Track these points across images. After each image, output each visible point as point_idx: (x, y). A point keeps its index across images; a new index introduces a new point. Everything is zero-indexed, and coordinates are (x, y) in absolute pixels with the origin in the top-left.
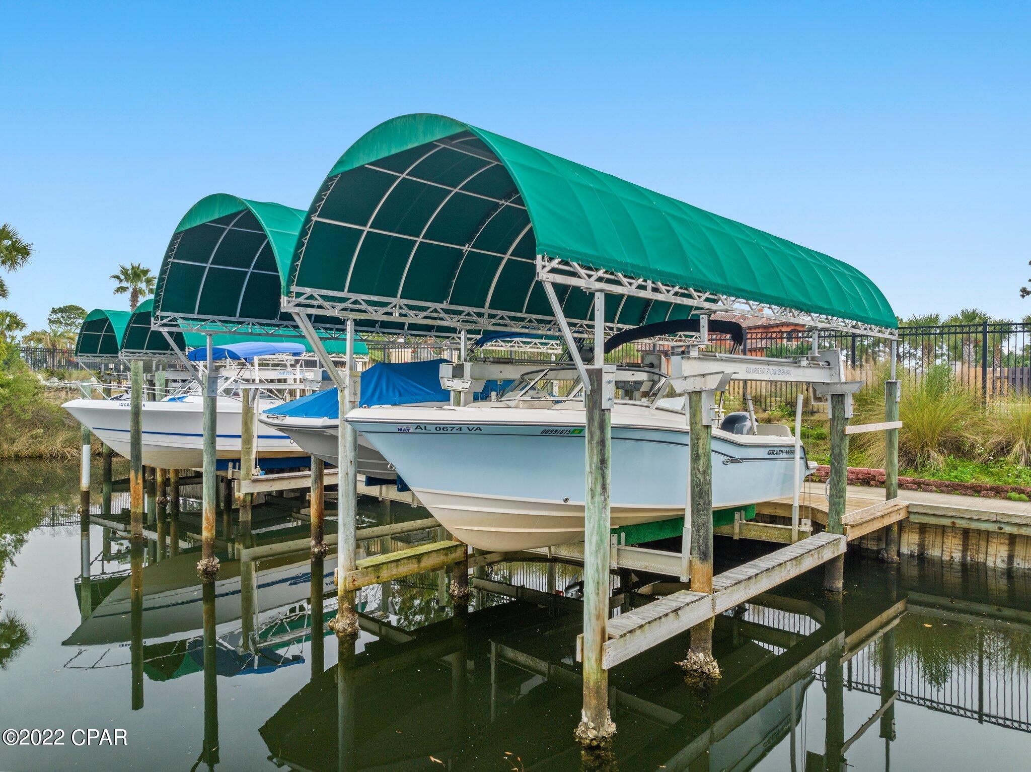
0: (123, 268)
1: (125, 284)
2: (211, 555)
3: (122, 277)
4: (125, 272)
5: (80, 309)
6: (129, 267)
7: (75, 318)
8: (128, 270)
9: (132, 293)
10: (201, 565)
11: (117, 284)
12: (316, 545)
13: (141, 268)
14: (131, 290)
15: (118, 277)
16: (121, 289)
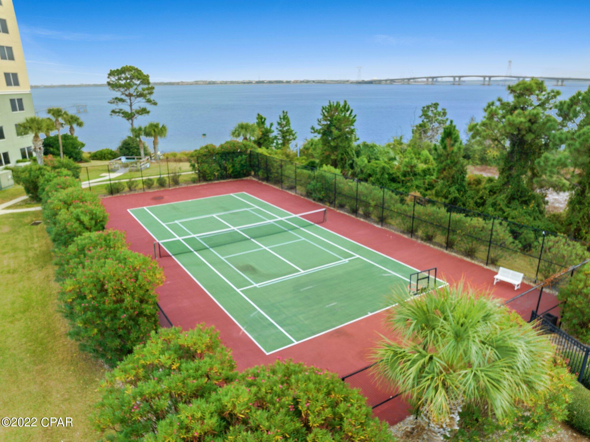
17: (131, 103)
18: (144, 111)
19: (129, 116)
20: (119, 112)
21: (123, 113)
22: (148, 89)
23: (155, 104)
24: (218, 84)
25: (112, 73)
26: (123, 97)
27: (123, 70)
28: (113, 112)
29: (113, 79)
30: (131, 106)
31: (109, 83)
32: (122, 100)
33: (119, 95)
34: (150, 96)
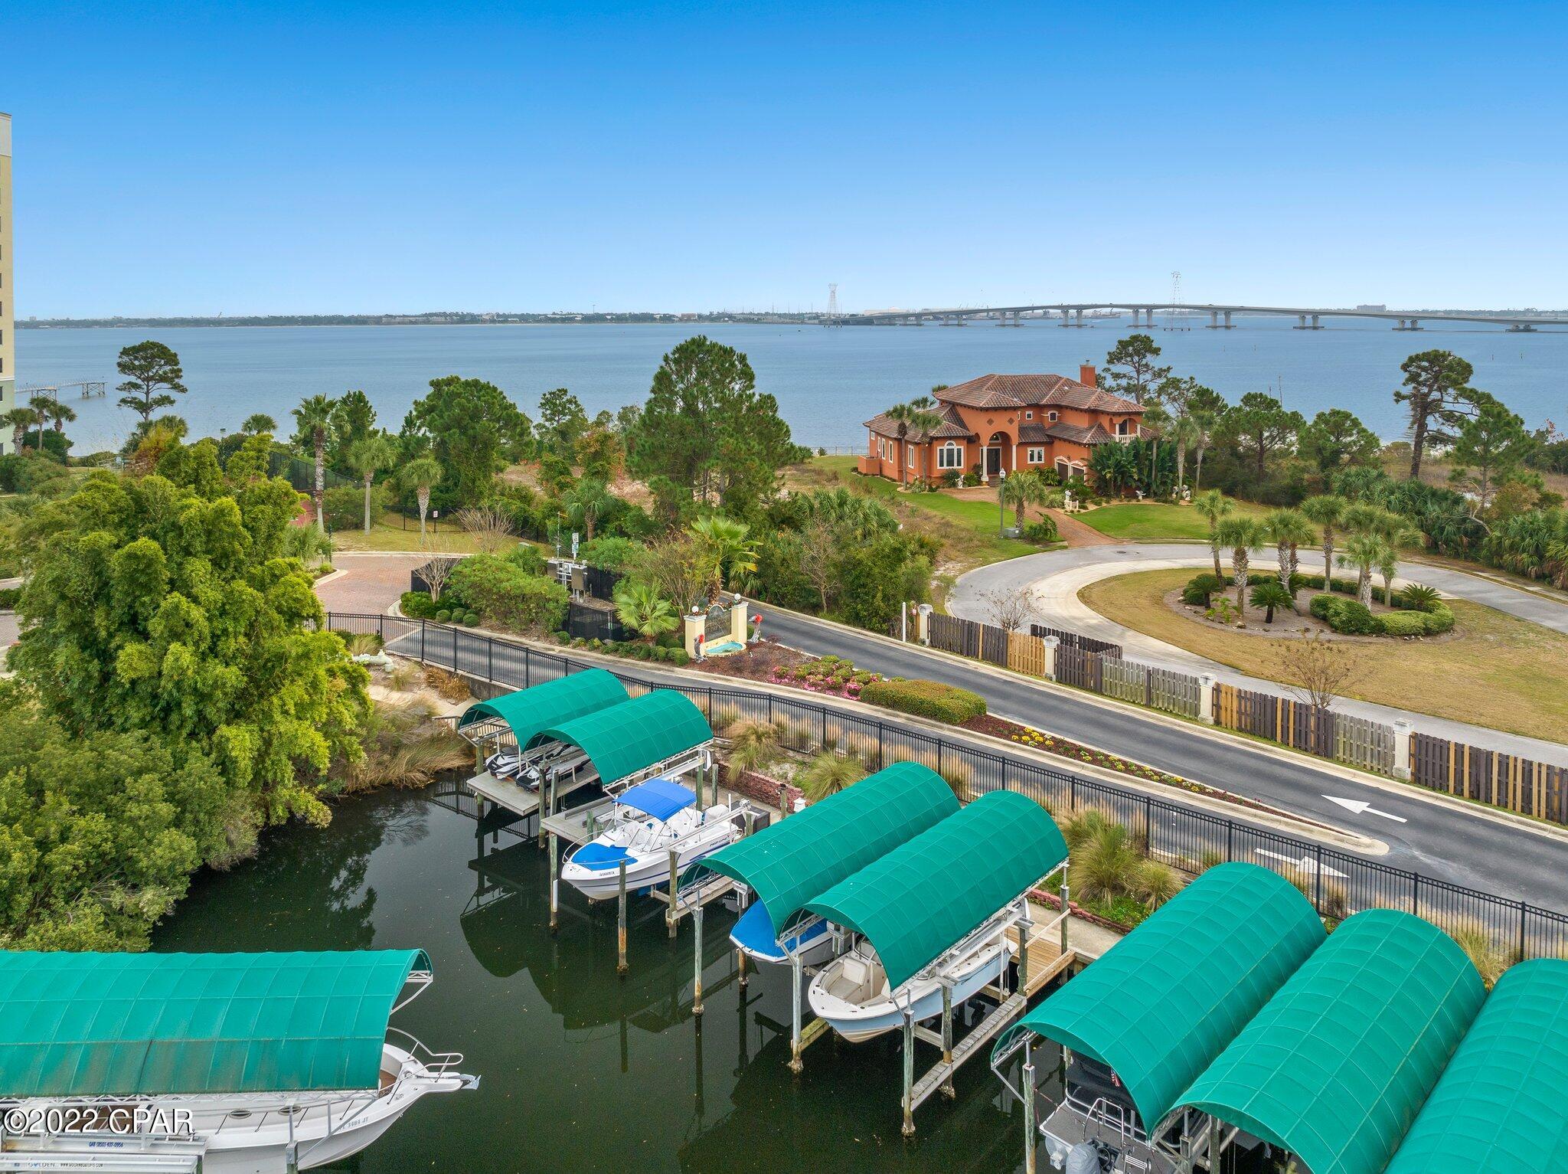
5: (160, 346)
7: (153, 359)
17: (148, 390)
18: (165, 400)
19: (144, 407)
20: (131, 402)
21: (136, 403)
22: (172, 371)
23: (184, 390)
24: (484, 321)
25: (125, 352)
26: (139, 382)
27: (143, 347)
28: (124, 401)
29: (126, 359)
30: (147, 393)
31: (119, 365)
32: (136, 386)
33: (133, 379)
34: (176, 380)
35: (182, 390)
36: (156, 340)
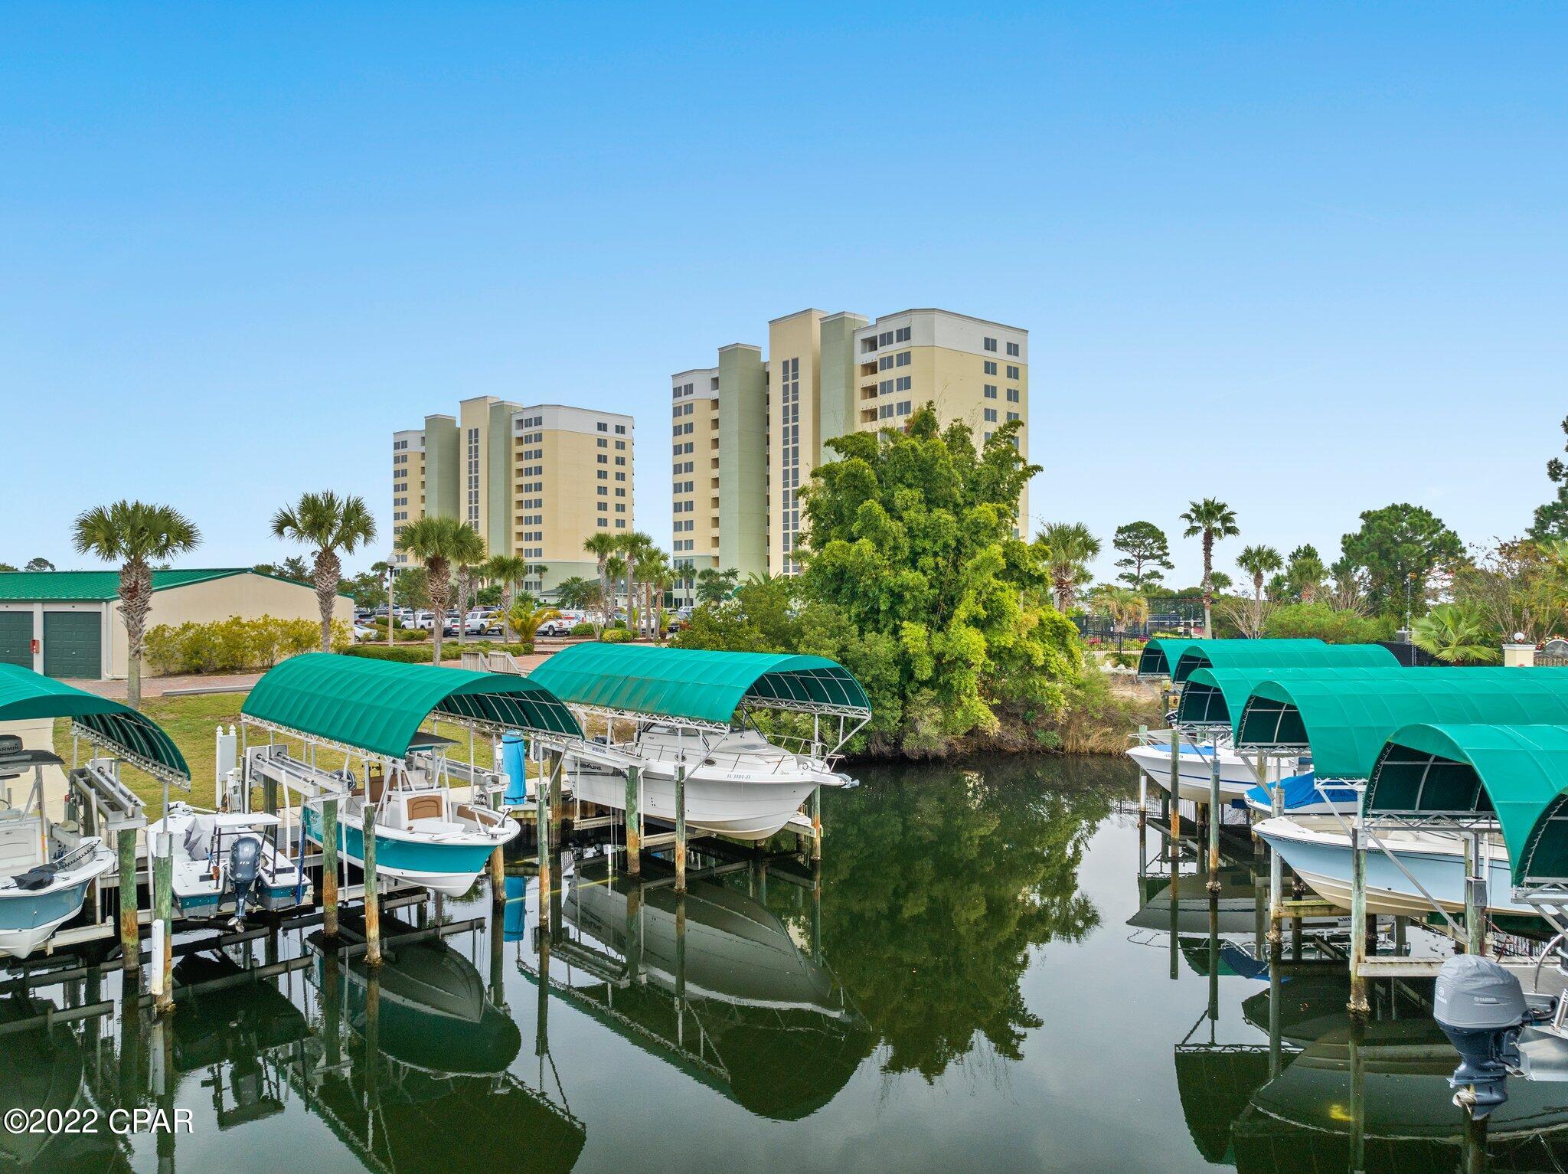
0: (1195, 506)
1: (1196, 524)
2: (1216, 880)
3: (1193, 515)
4: (1196, 509)
5: (1150, 525)
6: (1201, 503)
7: (1143, 537)
8: (1200, 507)
9: (1205, 534)
10: (1209, 885)
11: (1186, 525)
12: (1295, 885)
13: (1216, 502)
14: (1204, 530)
15: (1188, 516)
16: (1193, 531)
17: (1139, 565)
18: (1155, 575)
20: (1127, 577)
22: (1161, 549)
25: (1121, 531)
26: (1132, 558)
27: (1135, 527)
28: (1121, 576)
29: (1120, 537)
30: (1139, 568)
31: (1115, 541)
32: (1130, 562)
33: (1127, 555)
34: (1164, 558)
35: (1169, 566)
36: (1146, 521)
